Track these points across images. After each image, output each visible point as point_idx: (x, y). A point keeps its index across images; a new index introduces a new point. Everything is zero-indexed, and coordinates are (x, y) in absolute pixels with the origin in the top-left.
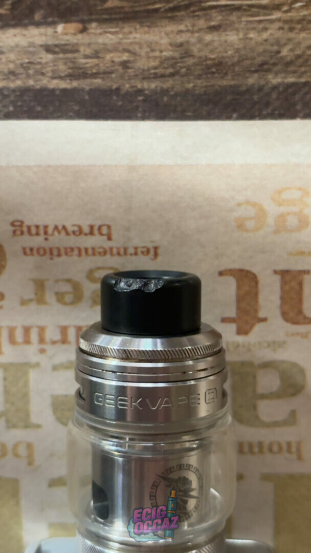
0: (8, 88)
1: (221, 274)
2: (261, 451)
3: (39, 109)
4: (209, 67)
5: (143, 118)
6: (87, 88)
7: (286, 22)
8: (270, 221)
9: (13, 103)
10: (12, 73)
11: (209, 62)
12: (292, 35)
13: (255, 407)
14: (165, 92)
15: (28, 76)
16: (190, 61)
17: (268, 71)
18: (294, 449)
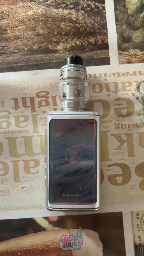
1: (11, 99)
2: (21, 132)
7: (20, 55)
8: (19, 89)
11: (7, 63)
12: (21, 57)
13: (20, 124)
16: (4, 63)
17: (18, 63)
18: (27, 131)
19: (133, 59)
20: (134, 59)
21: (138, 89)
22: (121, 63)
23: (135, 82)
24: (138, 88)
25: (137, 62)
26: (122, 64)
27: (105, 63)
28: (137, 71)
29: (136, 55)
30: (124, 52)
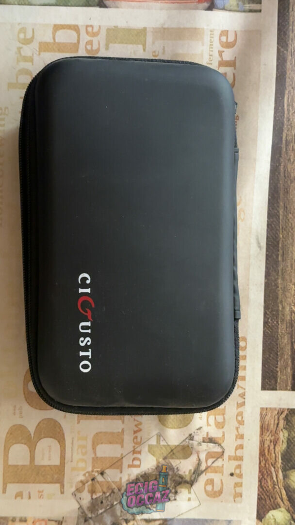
0: (284, 118)
3: (277, 129)
4: (287, 189)
5: (271, 165)
6: (282, 146)
9: (279, 119)
10: (289, 120)
14: (279, 173)
15: (287, 125)
16: (289, 182)
17: (284, 210)
19: (268, 436)
20: (268, 438)
21: (208, 441)
22: (264, 412)
23: (224, 435)
24: (211, 440)
25: (262, 443)
26: (261, 414)
27: (266, 380)
28: (245, 442)
29: (275, 442)
30: (285, 420)
